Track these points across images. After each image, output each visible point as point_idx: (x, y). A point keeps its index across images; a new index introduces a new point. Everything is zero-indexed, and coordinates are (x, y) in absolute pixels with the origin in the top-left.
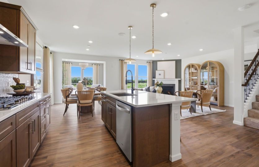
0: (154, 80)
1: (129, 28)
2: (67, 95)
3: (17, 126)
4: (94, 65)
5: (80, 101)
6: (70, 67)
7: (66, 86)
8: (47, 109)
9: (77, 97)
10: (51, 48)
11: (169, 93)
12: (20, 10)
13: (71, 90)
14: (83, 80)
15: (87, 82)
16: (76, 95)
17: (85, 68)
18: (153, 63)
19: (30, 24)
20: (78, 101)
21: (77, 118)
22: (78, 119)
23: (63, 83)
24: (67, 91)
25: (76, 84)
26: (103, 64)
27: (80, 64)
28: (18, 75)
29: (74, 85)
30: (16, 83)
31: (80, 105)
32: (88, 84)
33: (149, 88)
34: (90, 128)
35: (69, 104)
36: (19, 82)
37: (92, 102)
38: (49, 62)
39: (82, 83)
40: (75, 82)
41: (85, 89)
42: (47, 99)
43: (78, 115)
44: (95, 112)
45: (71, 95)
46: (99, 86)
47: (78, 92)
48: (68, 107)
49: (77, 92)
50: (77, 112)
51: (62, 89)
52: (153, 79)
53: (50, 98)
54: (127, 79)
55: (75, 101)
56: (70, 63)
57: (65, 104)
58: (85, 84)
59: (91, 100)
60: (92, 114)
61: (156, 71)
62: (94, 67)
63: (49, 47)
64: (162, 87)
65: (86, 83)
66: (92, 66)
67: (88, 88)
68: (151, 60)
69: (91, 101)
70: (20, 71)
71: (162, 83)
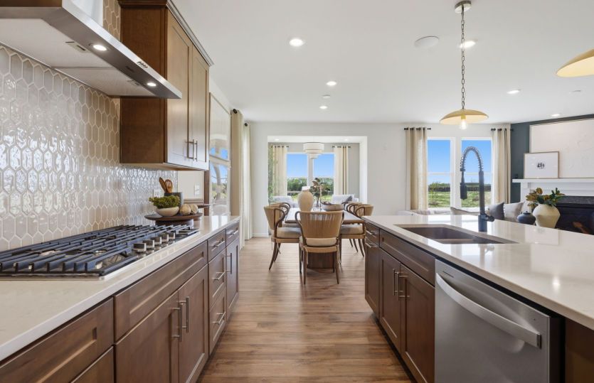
0: (519, 185)
1: (460, 8)
2: (276, 221)
3: (117, 338)
4: (336, 147)
5: (308, 239)
6: (284, 155)
7: (277, 197)
8: (229, 258)
9: (299, 226)
10: (246, 114)
11: (578, 225)
12: (167, 8)
13: (285, 210)
14: (313, 185)
15: (323, 189)
16: (296, 221)
17: (316, 156)
18: (512, 130)
19: (194, 47)
20: (301, 238)
21: (299, 282)
22: (302, 286)
23: (270, 191)
24: (277, 211)
25: (297, 194)
26: (358, 145)
27: (305, 147)
28: (175, 172)
29: (292, 195)
30: (163, 192)
31: (307, 249)
32: (325, 194)
33: (500, 208)
34: (333, 320)
35: (282, 245)
36: (169, 190)
37: (336, 244)
38: (241, 145)
39: (310, 191)
40: (295, 187)
41: (317, 206)
42: (229, 233)
43: (301, 272)
44: (344, 269)
45: (286, 222)
46: (350, 199)
47: (302, 214)
48: (278, 251)
49: (298, 215)
50: (298, 264)
51: (267, 205)
52: (515, 181)
53: (237, 229)
54: (466, 181)
55: (293, 236)
56: (285, 147)
57: (274, 243)
58: (317, 195)
59: (335, 238)
60: (335, 276)
61: (527, 156)
62: (338, 153)
63: (241, 111)
64: (558, 206)
65: (321, 191)
66: (333, 151)
67: (325, 203)
68: (505, 124)
69: (333, 240)
70: (169, 161)
71: (558, 192)
